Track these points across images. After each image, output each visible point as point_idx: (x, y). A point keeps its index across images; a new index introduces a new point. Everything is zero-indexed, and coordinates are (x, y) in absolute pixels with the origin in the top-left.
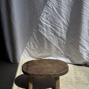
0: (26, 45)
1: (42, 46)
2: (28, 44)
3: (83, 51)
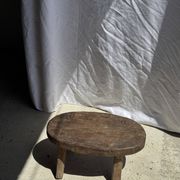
0: (71, 77)
2: (75, 76)
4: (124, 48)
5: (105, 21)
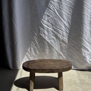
0: (27, 51)
3: (86, 54)
4: (53, 32)
5: (43, 20)
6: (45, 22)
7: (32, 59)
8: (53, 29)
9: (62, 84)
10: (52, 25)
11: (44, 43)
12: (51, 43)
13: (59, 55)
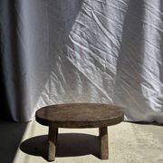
1: (73, 89)
3: (149, 94)
4: (89, 54)
5: (71, 32)
6: (76, 36)
7: (52, 103)
8: (90, 48)
9: (107, 148)
10: (89, 43)
11: (74, 75)
12: (87, 74)
13: (102, 95)
